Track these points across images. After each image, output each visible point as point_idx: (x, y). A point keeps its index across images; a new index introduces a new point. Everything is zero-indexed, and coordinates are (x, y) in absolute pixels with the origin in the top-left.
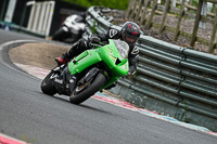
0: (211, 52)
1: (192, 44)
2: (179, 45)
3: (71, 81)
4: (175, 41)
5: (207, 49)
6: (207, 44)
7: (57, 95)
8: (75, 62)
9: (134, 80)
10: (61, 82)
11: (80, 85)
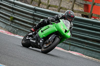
0: (47, 8)
1: (39, 5)
2: (33, 5)
3: (41, 41)
4: (31, 4)
5: (46, 7)
6: (46, 5)
7: (31, 47)
8: (42, 31)
9: (12, 22)
10: (35, 41)
11: (47, 43)
